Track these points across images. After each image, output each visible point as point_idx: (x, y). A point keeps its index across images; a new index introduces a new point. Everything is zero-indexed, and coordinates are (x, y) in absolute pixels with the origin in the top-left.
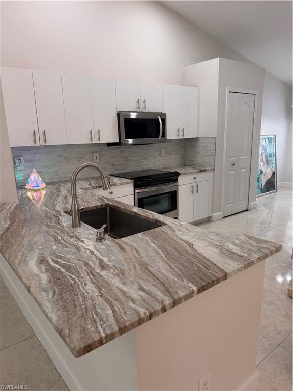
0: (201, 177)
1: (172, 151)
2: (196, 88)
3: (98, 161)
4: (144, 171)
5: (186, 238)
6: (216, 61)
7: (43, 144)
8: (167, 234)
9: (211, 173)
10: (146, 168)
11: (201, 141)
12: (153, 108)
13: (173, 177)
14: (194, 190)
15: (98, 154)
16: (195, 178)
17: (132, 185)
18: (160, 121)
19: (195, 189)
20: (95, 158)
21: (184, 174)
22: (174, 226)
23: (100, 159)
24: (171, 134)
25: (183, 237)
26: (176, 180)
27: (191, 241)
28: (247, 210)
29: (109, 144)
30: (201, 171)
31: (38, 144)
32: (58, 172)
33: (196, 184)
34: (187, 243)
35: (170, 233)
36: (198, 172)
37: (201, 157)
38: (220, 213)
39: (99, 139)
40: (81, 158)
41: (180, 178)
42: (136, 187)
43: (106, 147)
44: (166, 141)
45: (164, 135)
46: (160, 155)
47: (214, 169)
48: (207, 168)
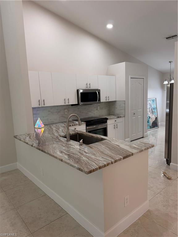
0: (119, 120)
1: (103, 108)
2: (114, 77)
3: (67, 113)
5: (116, 143)
6: (124, 64)
7: (43, 106)
8: (108, 143)
9: (123, 118)
10: (90, 116)
11: (117, 102)
12: (93, 87)
13: (104, 121)
14: (115, 127)
15: (67, 110)
16: (116, 121)
17: (85, 125)
18: (97, 93)
19: (116, 126)
20: (65, 111)
21: (110, 119)
22: (110, 140)
23: (68, 112)
24: (103, 99)
25: (115, 143)
26: (106, 122)
27: (118, 144)
28: (143, 137)
29: (72, 105)
30: (118, 117)
31: (41, 106)
32: (48, 119)
33: (116, 124)
34: (117, 145)
35: (109, 142)
36: (117, 118)
37: (118, 111)
38: (129, 139)
39: (69, 103)
40: (59, 112)
41: (108, 121)
42: (87, 126)
43: (71, 107)
44: (100, 103)
45: (99, 100)
46: (97, 109)
47: (125, 116)
48: (121, 116)
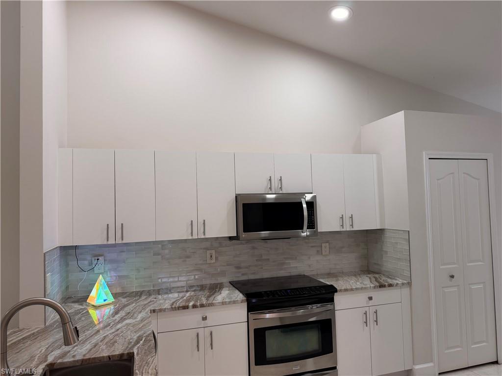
0: (381, 296)
1: (343, 247)
2: (374, 155)
3: (213, 261)
4: (290, 277)
6: (400, 116)
7: (119, 241)
9: (406, 291)
11: (387, 234)
13: (326, 294)
14: (370, 319)
15: (213, 252)
16: (370, 298)
17: (245, 305)
18: (305, 206)
19: (371, 317)
20: (209, 256)
21: (346, 290)
23: (216, 258)
24: (327, 221)
26: (332, 300)
28: (496, 363)
29: (231, 238)
30: (382, 286)
32: (151, 277)
33: (373, 309)
36: (375, 287)
37: (391, 260)
38: (431, 364)
39: (204, 232)
40: (188, 257)
41: (337, 297)
42: (251, 309)
43: (228, 242)
47: (409, 284)
48: (395, 282)
